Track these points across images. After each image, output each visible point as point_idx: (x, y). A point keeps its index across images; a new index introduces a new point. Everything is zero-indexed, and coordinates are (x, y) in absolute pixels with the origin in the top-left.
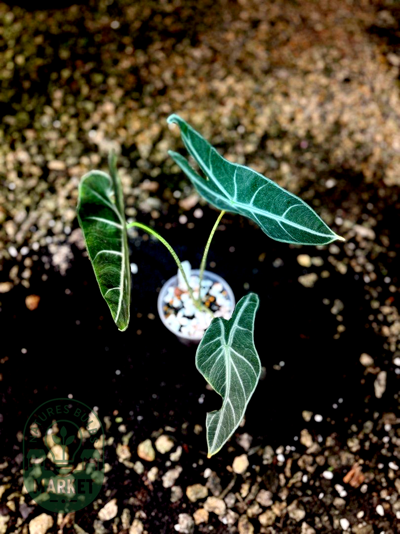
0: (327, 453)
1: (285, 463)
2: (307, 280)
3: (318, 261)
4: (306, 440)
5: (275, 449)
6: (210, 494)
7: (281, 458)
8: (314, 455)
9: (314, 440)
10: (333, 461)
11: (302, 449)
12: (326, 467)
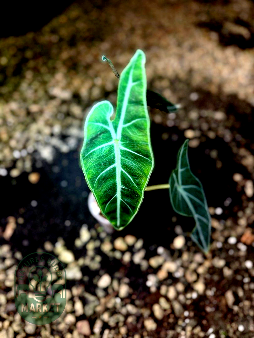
2: (194, 143)
3: (197, 133)
4: (215, 224)
6: (165, 261)
10: (233, 233)
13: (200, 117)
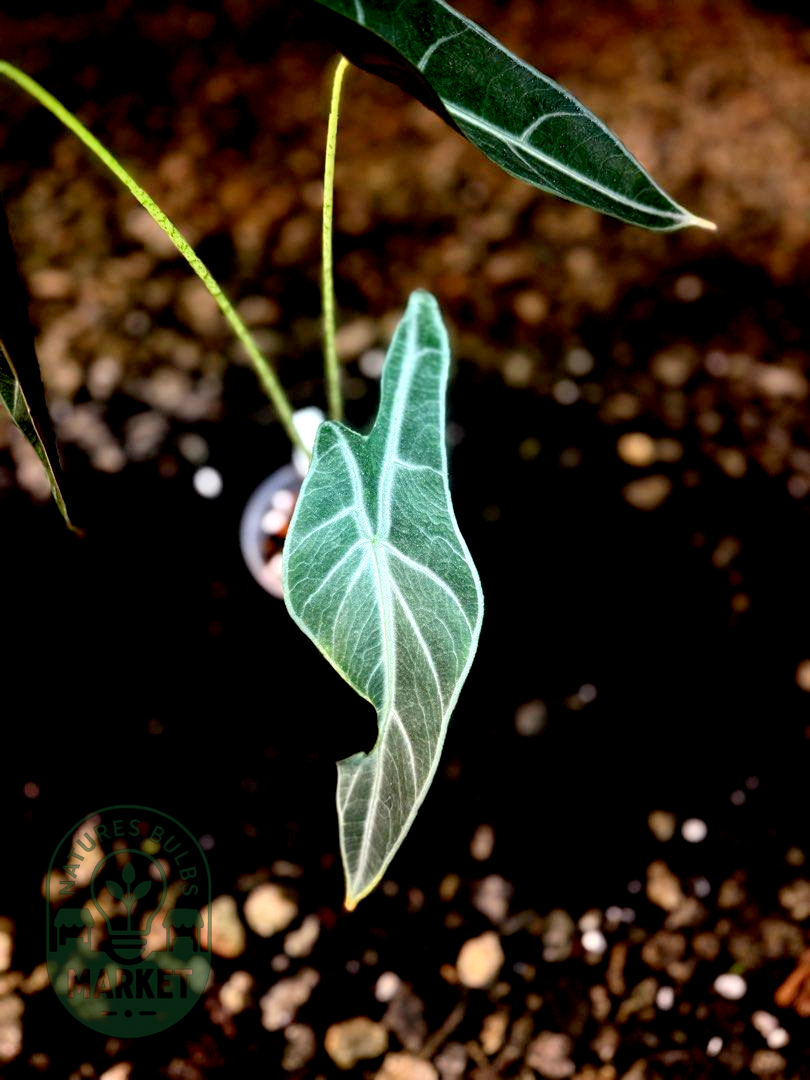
0: (724, 927)
1: (607, 956)
2: (647, 493)
3: (670, 450)
4: (664, 891)
5: (576, 917)
6: (395, 1045)
7: (593, 942)
8: (688, 932)
9: (687, 890)
10: (742, 948)
11: (653, 917)
12: (724, 963)
13: (699, 378)
